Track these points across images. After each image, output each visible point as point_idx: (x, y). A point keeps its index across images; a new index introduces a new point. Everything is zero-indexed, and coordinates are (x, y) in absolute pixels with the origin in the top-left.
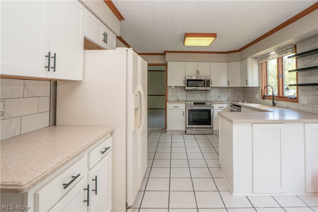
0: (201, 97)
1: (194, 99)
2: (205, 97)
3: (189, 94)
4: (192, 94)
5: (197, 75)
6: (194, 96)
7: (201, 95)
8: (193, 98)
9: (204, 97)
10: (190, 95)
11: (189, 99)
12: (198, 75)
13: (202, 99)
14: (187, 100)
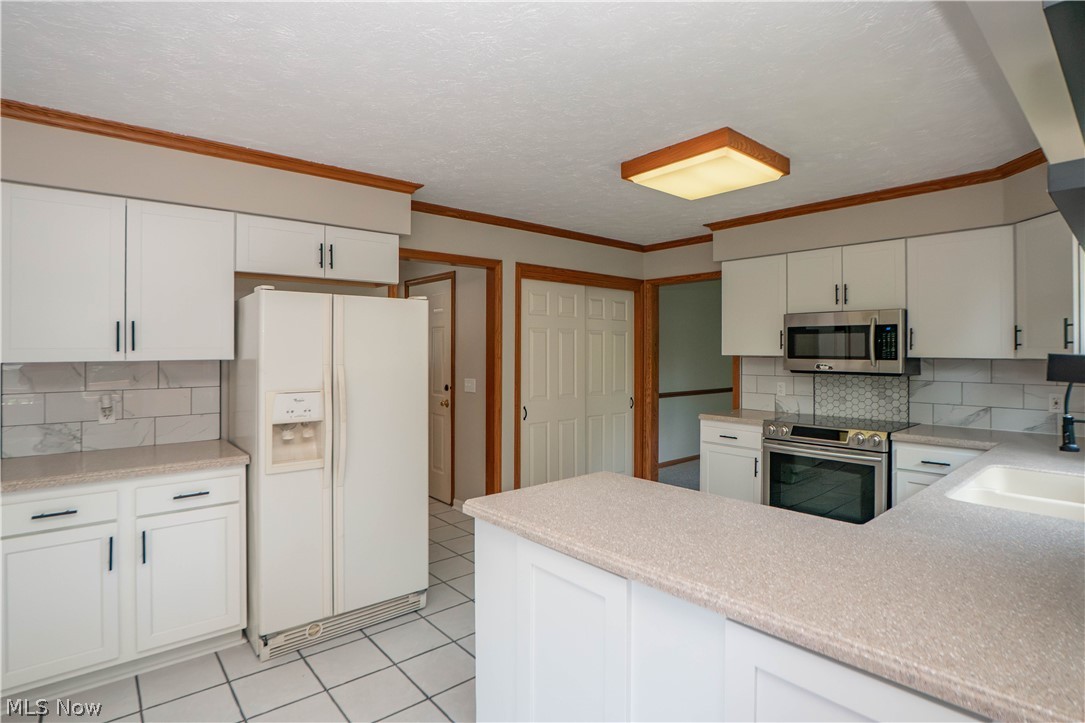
0: (882, 402)
1: (849, 412)
2: (905, 408)
3: (824, 389)
4: (836, 390)
5: (838, 308)
6: (849, 398)
7: (882, 396)
8: (842, 407)
9: (896, 404)
10: (830, 393)
11: (824, 409)
12: (846, 308)
13: (889, 414)
14: (818, 413)
